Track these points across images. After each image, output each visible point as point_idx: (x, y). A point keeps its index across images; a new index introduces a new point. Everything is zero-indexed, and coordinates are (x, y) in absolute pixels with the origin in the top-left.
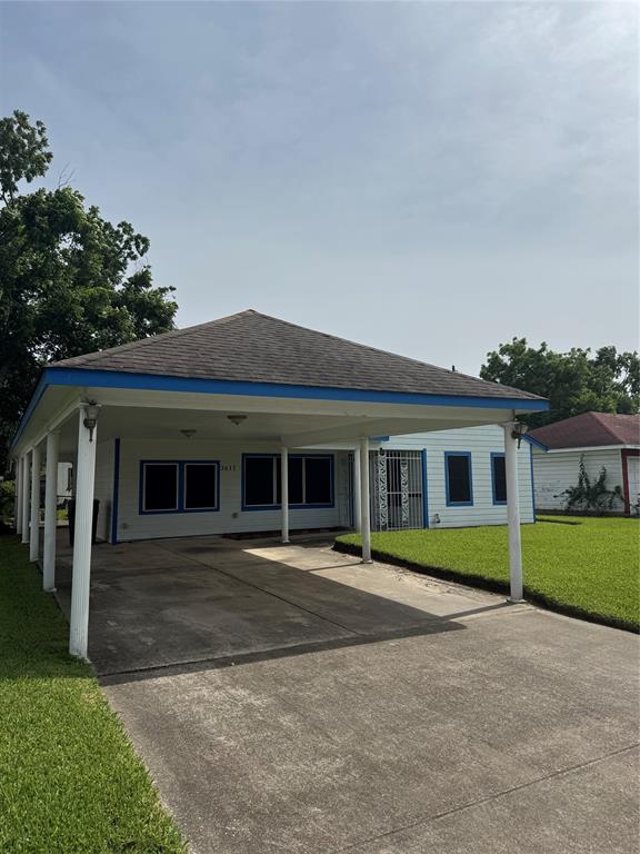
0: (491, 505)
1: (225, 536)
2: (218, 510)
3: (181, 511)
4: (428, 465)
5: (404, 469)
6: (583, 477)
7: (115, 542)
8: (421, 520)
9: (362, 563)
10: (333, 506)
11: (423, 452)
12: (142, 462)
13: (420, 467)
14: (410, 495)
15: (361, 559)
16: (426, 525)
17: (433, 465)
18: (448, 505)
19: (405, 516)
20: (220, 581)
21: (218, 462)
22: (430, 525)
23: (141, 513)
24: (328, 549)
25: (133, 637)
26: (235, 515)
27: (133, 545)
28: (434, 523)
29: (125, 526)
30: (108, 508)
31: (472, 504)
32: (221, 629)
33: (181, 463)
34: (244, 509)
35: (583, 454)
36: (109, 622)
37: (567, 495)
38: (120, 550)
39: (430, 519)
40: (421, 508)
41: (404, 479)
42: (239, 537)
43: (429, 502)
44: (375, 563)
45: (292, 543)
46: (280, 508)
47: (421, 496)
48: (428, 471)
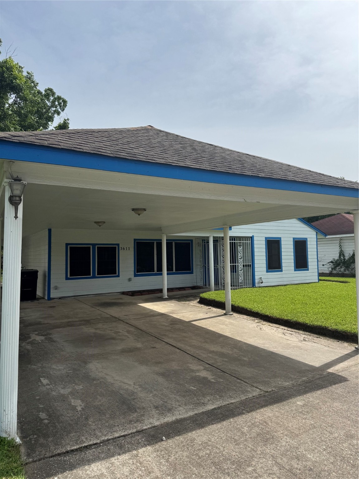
0: (293, 272)
1: (123, 293)
2: (118, 276)
3: (94, 277)
4: (255, 246)
5: (240, 249)
6: (341, 253)
7: (50, 299)
8: (251, 281)
9: (225, 314)
10: (192, 273)
11: (252, 238)
12: (67, 245)
13: (249, 247)
14: (244, 266)
15: (224, 312)
16: (253, 285)
17: (258, 246)
18: (267, 272)
19: (241, 279)
20: (128, 332)
21: (118, 245)
22: (257, 285)
23: (67, 278)
24: (194, 303)
25: (63, 398)
26: (130, 280)
27: (62, 300)
28: (259, 283)
29: (56, 288)
30: (44, 276)
31: (282, 271)
32: (141, 386)
33: (94, 245)
34: (135, 275)
35: (341, 239)
36: (42, 379)
37: (332, 264)
38: (52, 305)
39: (256, 281)
40: (250, 274)
41: (240, 255)
42: (133, 294)
43: (256, 270)
44: (235, 315)
45: (170, 298)
46: (161, 274)
47: (250, 266)
48: (256, 250)
